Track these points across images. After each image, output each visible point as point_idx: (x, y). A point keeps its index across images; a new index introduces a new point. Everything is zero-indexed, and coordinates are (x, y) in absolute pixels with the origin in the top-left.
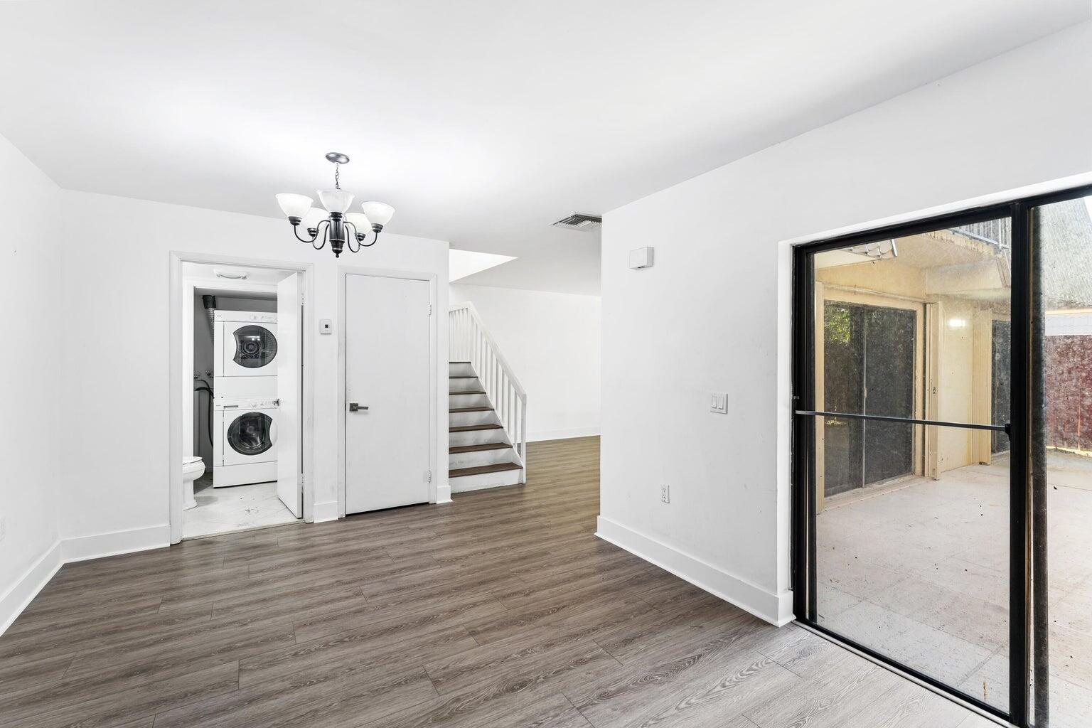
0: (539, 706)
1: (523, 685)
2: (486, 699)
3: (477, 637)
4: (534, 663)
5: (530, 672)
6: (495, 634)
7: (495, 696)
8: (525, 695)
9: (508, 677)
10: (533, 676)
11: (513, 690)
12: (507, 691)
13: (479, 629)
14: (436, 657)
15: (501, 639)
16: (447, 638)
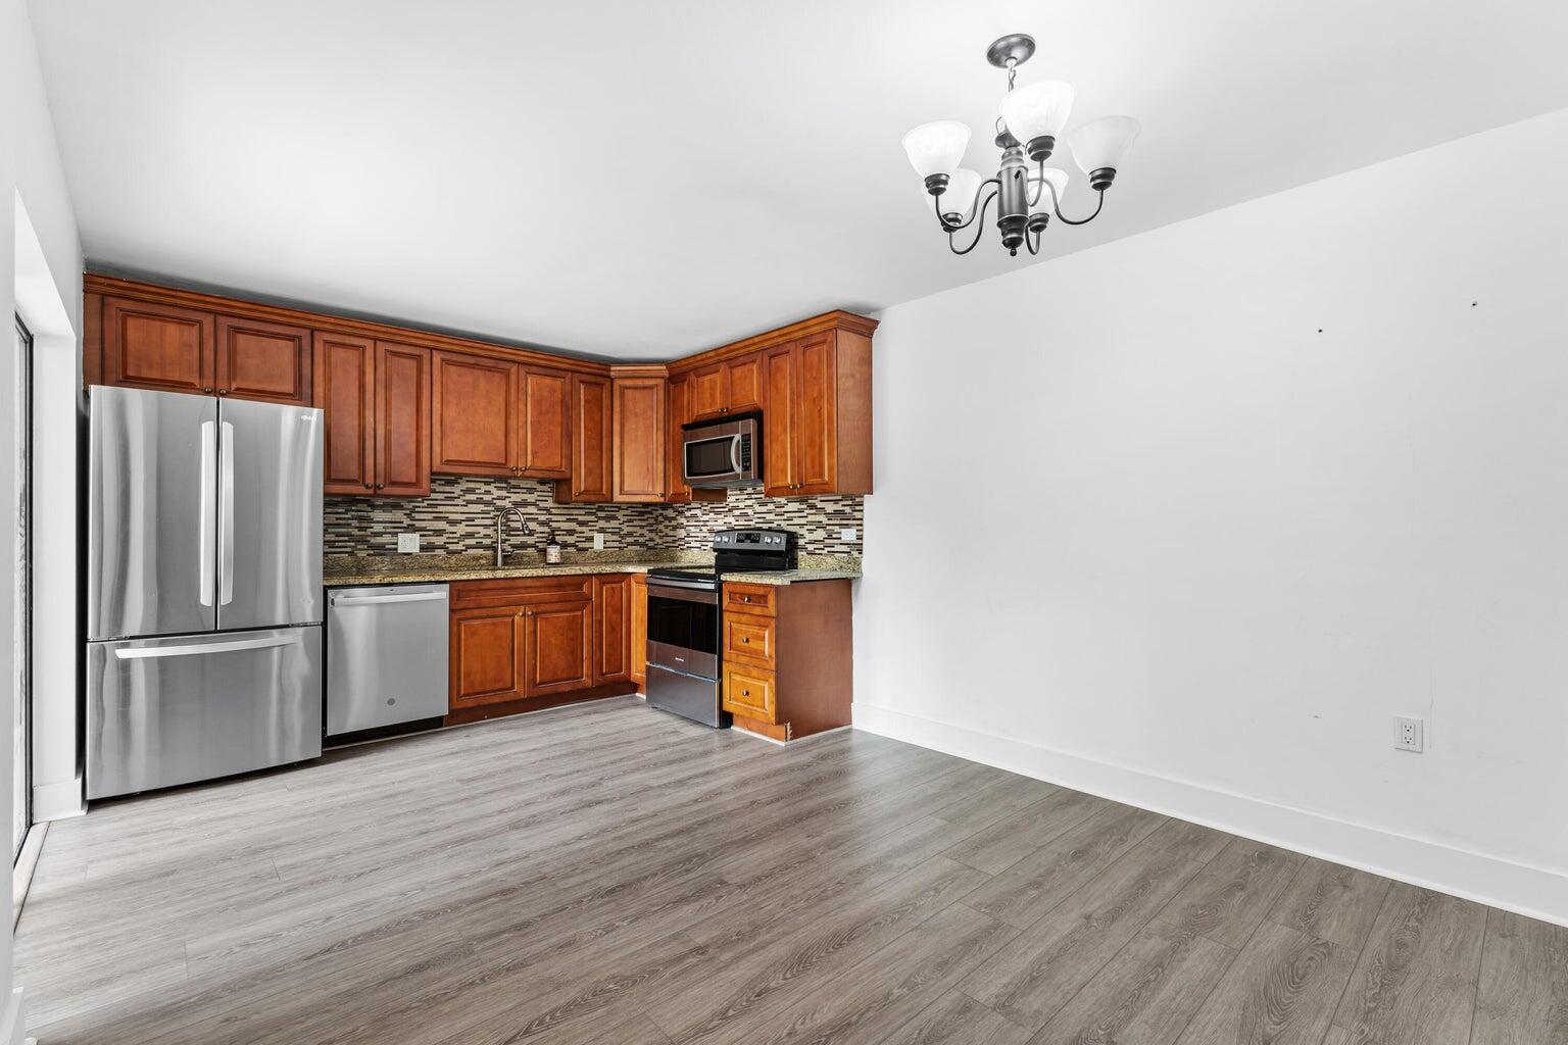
0: (592, 875)
1: (612, 891)
2: (655, 875)
3: (691, 946)
4: (594, 917)
5: (602, 905)
6: (661, 954)
7: (646, 878)
8: (606, 883)
9: (631, 897)
10: (598, 902)
11: (623, 886)
12: (630, 884)
13: (694, 960)
14: (742, 908)
15: (650, 946)
16: (741, 937)
